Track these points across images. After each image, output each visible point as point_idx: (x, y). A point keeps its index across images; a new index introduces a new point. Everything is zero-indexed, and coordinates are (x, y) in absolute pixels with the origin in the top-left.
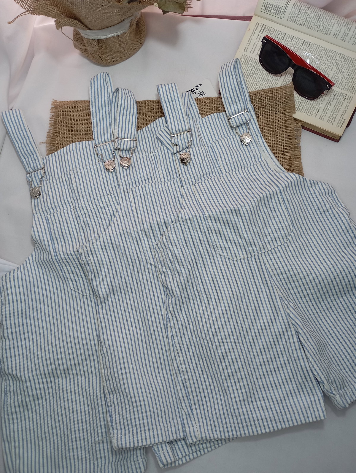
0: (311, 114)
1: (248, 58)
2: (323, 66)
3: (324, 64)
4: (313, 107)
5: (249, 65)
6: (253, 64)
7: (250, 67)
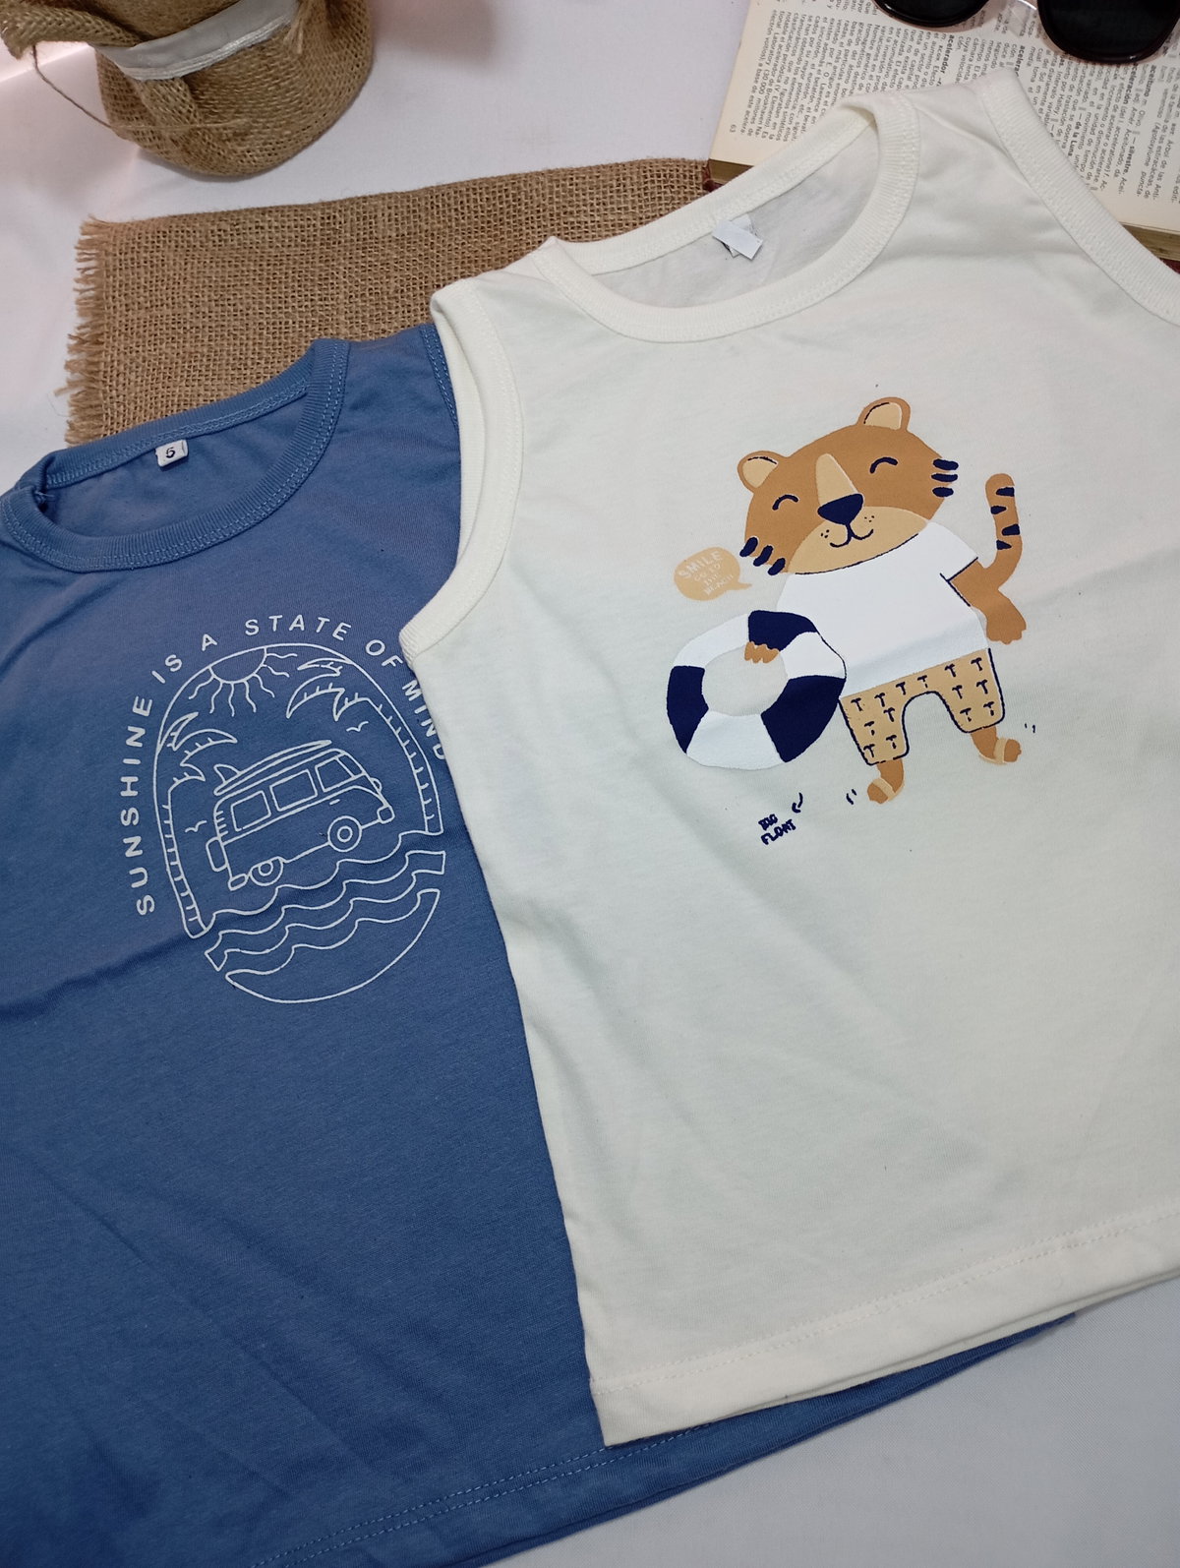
1: (798, 23)
6: (824, 40)
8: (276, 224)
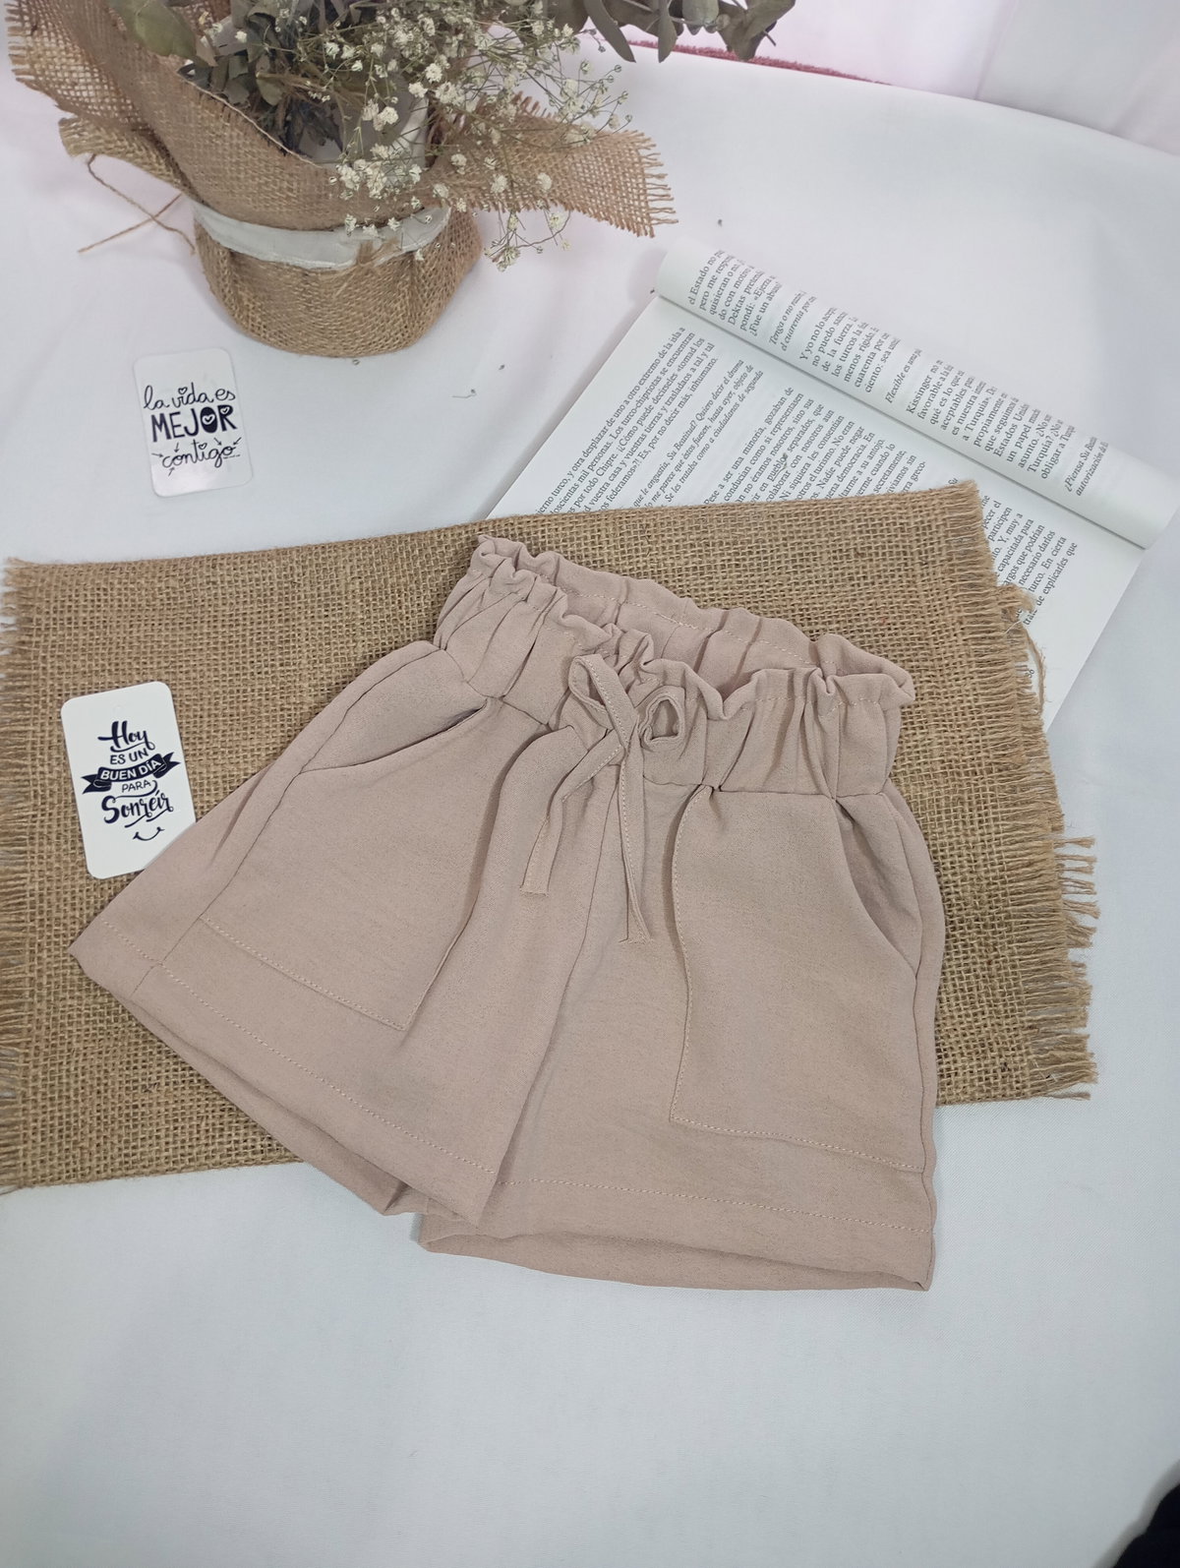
8: (227, 578)
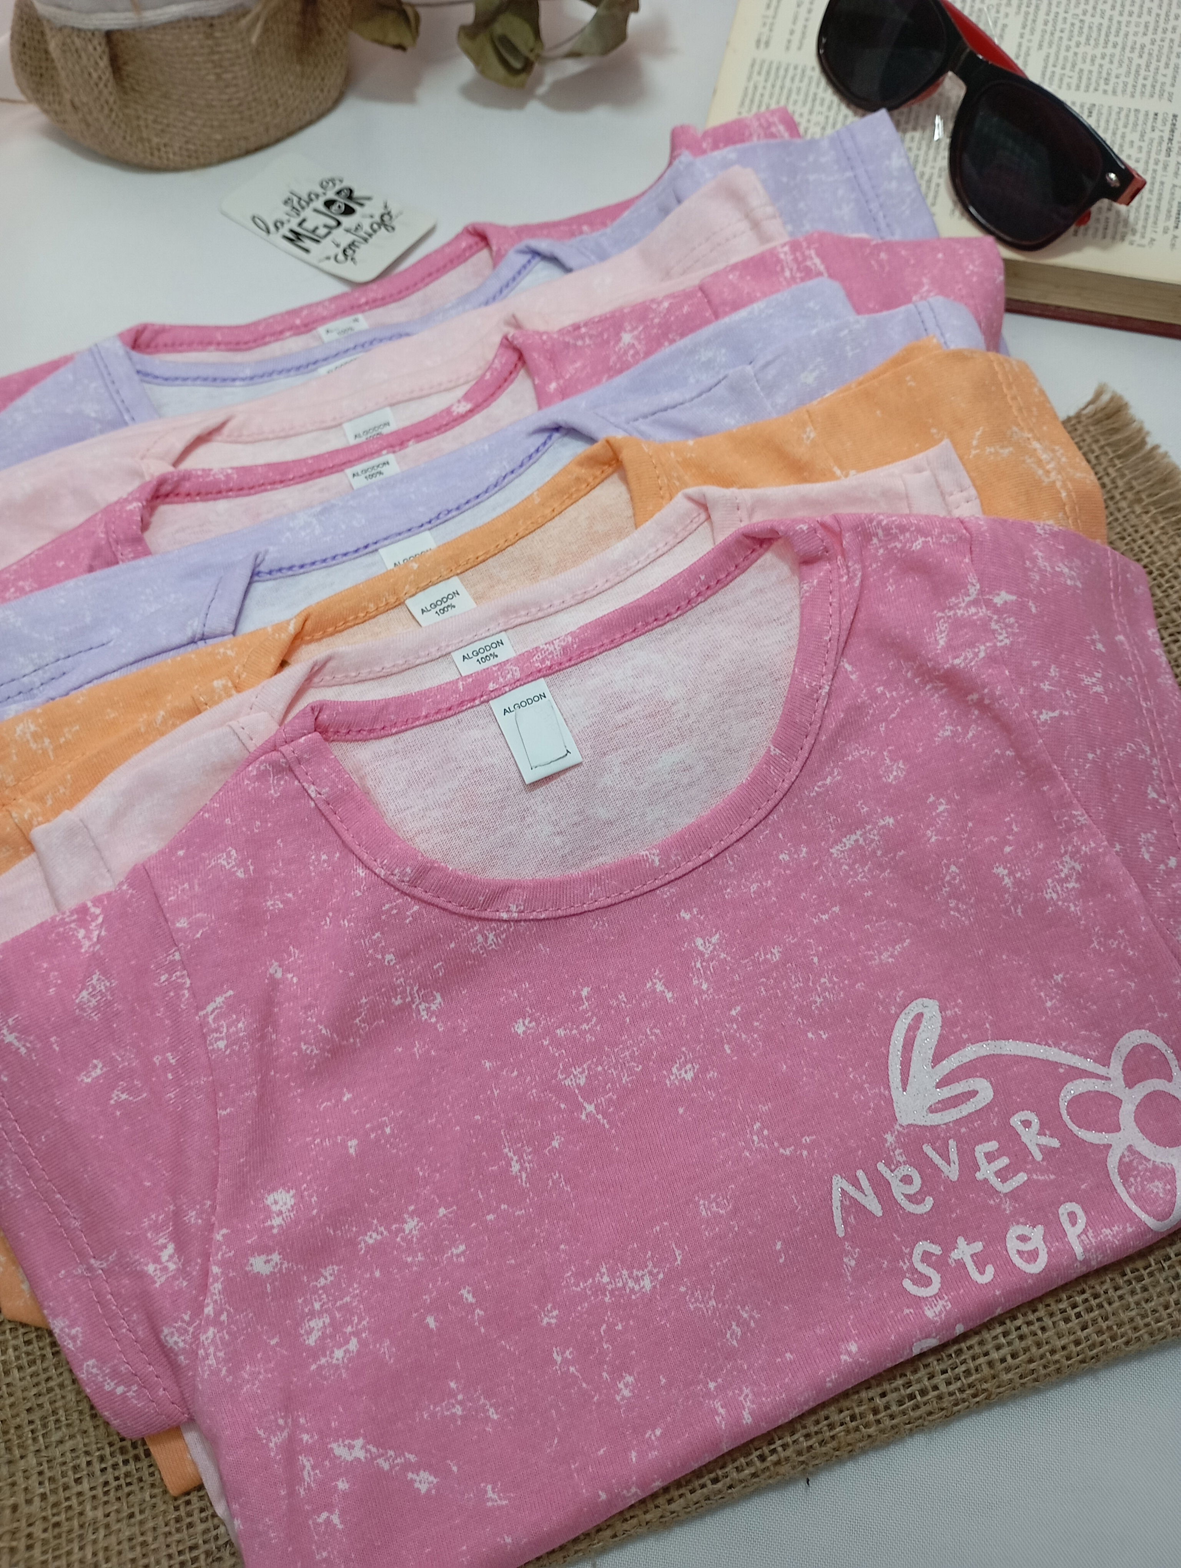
0: (1146, 241)
2: (1136, 34)
3: (1141, 29)
4: (1148, 207)
5: (794, 96)
7: (800, 103)
